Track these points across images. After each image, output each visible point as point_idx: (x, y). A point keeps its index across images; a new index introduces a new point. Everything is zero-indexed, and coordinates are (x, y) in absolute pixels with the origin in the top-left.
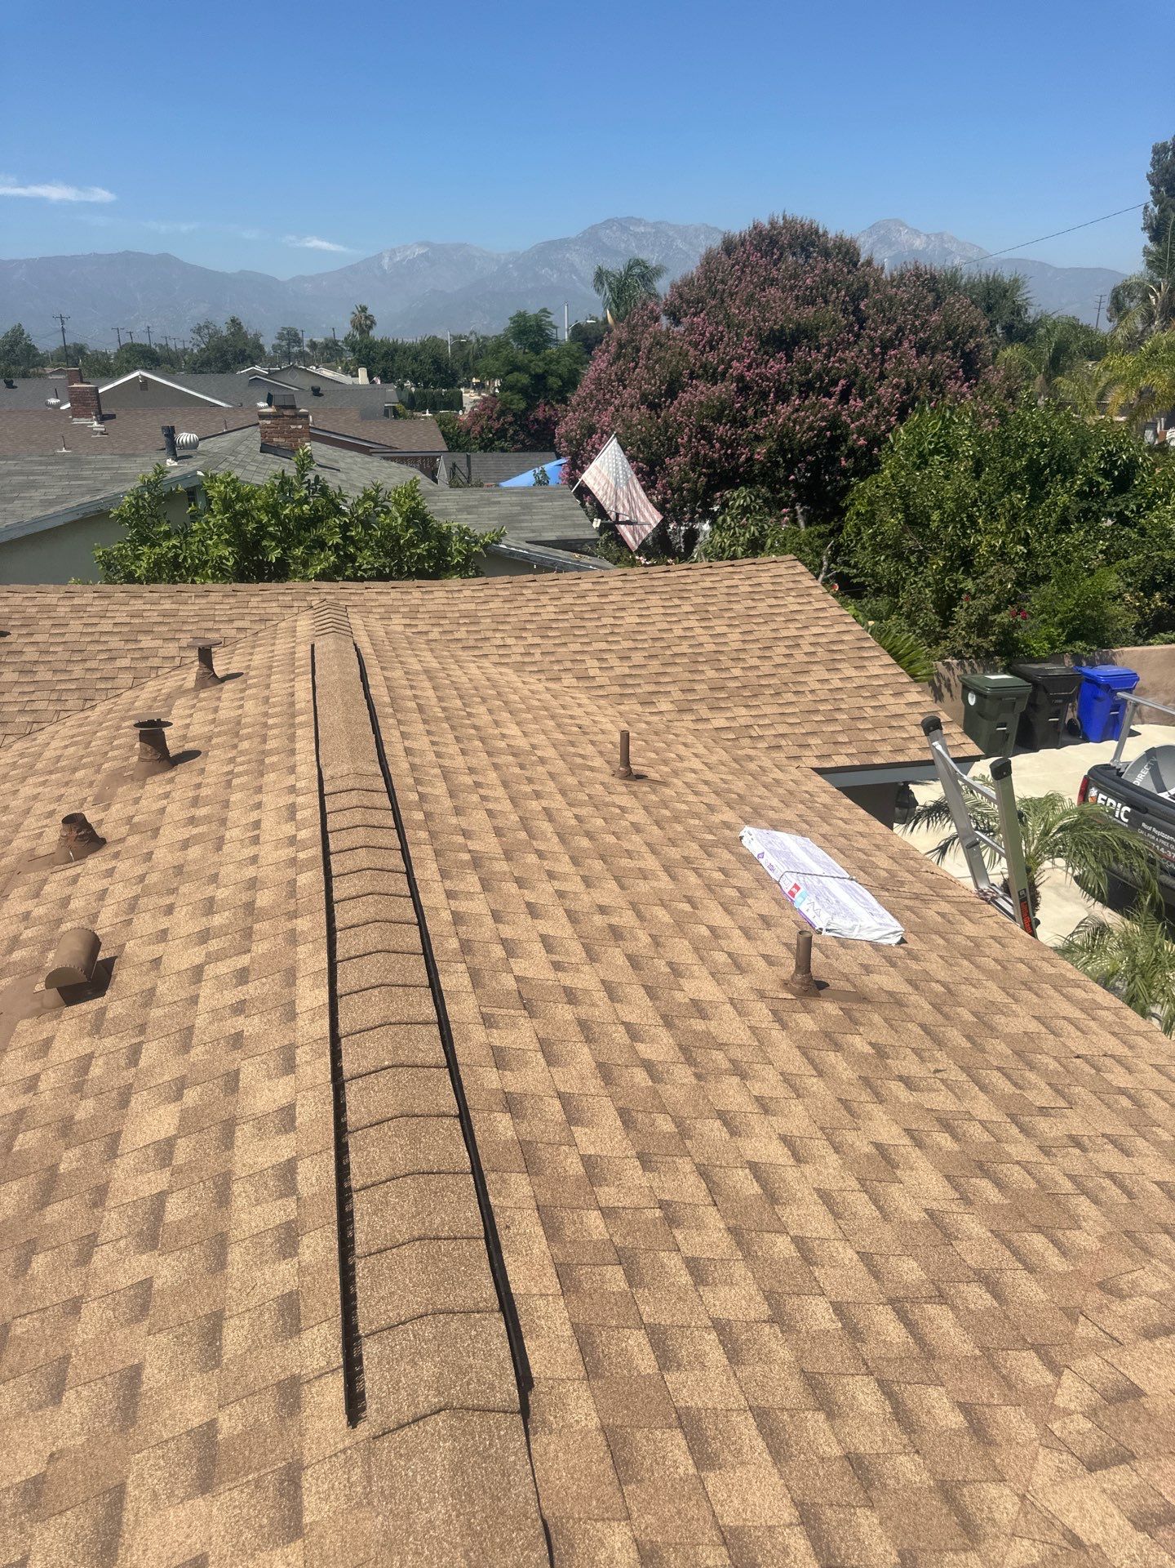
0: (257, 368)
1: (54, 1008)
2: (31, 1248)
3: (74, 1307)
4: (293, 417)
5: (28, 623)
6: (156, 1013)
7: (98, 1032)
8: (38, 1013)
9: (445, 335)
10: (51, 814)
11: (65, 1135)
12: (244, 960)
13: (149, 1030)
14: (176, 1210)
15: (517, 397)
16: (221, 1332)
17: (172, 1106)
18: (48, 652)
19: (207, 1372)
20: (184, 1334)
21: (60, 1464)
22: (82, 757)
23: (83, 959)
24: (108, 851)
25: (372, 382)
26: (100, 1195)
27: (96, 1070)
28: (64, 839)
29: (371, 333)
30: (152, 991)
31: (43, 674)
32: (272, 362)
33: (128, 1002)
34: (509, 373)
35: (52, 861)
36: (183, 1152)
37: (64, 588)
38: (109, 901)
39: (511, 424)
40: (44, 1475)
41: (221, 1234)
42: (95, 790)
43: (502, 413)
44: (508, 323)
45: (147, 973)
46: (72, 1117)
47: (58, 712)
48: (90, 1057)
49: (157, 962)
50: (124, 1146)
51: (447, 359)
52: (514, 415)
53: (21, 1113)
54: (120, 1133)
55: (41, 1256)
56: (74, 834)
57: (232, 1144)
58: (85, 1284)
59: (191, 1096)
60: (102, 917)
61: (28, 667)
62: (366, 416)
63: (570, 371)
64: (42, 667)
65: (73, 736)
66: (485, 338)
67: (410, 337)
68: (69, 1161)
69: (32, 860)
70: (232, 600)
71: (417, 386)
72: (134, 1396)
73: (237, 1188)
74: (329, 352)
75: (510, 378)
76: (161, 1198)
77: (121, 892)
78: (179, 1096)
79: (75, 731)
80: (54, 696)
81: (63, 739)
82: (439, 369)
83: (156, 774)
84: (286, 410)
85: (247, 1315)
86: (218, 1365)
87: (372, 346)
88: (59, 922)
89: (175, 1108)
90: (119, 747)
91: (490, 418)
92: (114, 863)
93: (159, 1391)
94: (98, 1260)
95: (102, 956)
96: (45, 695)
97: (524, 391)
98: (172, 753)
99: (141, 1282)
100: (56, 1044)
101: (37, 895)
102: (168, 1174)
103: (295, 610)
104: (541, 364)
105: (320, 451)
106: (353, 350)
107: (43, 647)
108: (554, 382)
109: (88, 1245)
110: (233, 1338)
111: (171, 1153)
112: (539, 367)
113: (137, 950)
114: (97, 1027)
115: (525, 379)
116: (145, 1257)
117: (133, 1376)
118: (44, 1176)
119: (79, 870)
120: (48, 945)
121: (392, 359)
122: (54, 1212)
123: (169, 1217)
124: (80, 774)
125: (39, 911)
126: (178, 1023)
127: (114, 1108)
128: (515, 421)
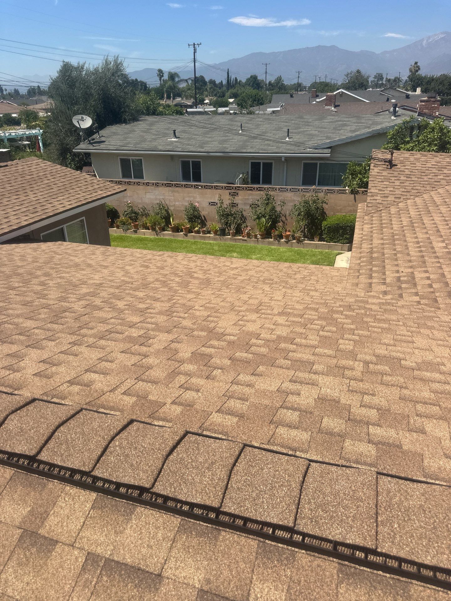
4: (434, 101)
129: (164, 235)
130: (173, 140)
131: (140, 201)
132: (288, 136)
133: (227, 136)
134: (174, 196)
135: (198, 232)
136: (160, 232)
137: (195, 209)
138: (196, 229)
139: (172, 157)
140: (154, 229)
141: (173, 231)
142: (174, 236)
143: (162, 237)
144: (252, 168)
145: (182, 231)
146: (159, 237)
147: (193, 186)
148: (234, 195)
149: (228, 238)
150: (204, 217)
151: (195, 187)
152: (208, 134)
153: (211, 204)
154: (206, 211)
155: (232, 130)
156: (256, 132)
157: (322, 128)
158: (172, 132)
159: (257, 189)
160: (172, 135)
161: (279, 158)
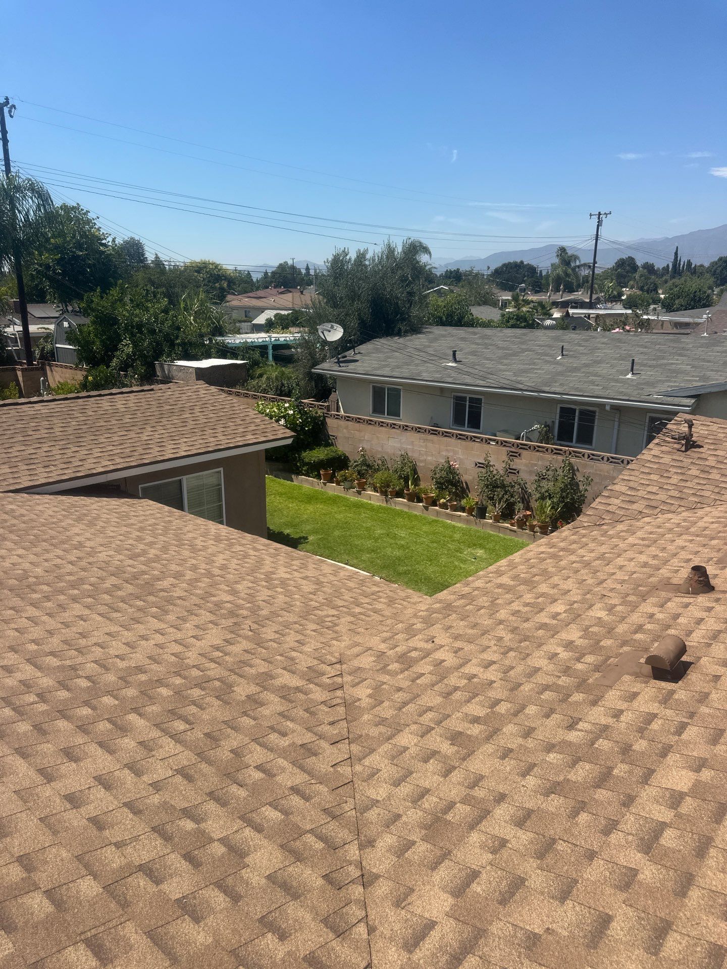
1: (647, 676)
2: (581, 807)
3: (591, 855)
5: (717, 443)
6: (704, 710)
7: (665, 704)
8: (637, 675)
10: (689, 560)
11: (624, 754)
13: (695, 718)
14: (669, 839)
16: (666, 935)
17: (691, 773)
18: (722, 462)
19: (647, 953)
20: (643, 919)
22: (720, 532)
23: (672, 656)
24: (713, 595)
26: (629, 801)
27: (655, 726)
28: (689, 579)
30: (707, 695)
31: (715, 475)
33: (690, 694)
35: (678, 589)
36: (688, 805)
38: (702, 626)
41: (691, 875)
42: (720, 555)
45: (708, 682)
46: (631, 746)
47: (716, 500)
48: (655, 716)
49: (717, 678)
50: (653, 781)
53: (606, 727)
54: (653, 771)
55: (586, 814)
56: (696, 578)
57: (721, 821)
58: (601, 847)
59: (706, 775)
60: (694, 635)
61: (707, 469)
64: (715, 471)
65: (719, 517)
68: (620, 770)
69: (667, 584)
72: (601, 932)
73: (712, 852)
76: (663, 826)
77: (712, 624)
78: (698, 770)
79: (722, 515)
80: (717, 490)
81: (713, 517)
85: (686, 938)
86: (656, 954)
88: (669, 627)
89: (692, 775)
92: (714, 604)
93: (616, 941)
94: (614, 838)
95: (685, 658)
96: (711, 488)
99: (631, 868)
100: (639, 698)
101: (662, 606)
102: (673, 814)
107: (720, 459)
109: (611, 827)
110: (672, 946)
111: (680, 802)
113: (707, 664)
114: (666, 700)
116: (639, 855)
117: (605, 921)
118: (605, 770)
119: (691, 600)
120: (657, 638)
122: (602, 794)
123: (663, 841)
124: (714, 542)
125: (660, 616)
126: (715, 724)
127: (656, 754)
129: (396, 503)
130: (450, 364)
131: (380, 449)
132: (632, 370)
133: (534, 364)
134: (426, 447)
135: (444, 506)
136: (391, 498)
137: (451, 470)
138: (442, 501)
139: (442, 389)
140: (384, 493)
141: (409, 500)
142: (409, 507)
143: (393, 507)
144: (561, 417)
145: (420, 501)
146: (389, 506)
147: (455, 436)
148: (513, 455)
149: (487, 523)
150: (466, 483)
151: (457, 436)
152: (507, 359)
153: (478, 465)
154: (469, 475)
155: (547, 355)
156: (584, 360)
157: (704, 360)
158: (452, 353)
159: (552, 451)
160: (451, 358)
161: (602, 405)
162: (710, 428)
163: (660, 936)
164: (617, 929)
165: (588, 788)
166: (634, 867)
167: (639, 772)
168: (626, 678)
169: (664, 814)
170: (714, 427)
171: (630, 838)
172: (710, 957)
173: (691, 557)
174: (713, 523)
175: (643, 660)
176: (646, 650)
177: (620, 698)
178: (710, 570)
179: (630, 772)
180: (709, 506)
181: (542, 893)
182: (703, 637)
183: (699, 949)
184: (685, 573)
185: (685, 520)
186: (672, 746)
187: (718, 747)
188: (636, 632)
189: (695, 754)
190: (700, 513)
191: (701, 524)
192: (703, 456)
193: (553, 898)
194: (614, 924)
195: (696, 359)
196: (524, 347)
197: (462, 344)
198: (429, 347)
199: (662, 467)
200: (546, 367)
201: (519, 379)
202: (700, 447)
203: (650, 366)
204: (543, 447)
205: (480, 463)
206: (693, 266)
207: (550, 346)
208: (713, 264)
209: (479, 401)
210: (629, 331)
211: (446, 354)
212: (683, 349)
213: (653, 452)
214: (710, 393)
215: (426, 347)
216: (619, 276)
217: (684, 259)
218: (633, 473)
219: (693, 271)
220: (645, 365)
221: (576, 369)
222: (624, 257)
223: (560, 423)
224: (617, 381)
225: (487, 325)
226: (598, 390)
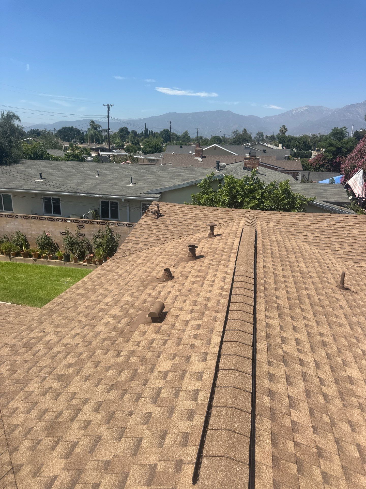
0: (249, 144)
1: (149, 322)
2: (125, 392)
3: (131, 413)
4: (255, 159)
5: (170, 213)
6: (174, 331)
7: (158, 333)
8: (145, 323)
9: (309, 134)
10: (163, 267)
11: (142, 361)
12: (200, 322)
13: (171, 336)
14: (164, 394)
15: (330, 154)
16: (165, 437)
17: (171, 361)
18: (173, 222)
19: (159, 448)
20: (156, 433)
21: (116, 459)
22: (174, 252)
23: (159, 310)
24: (174, 280)
25: (283, 148)
26: (146, 382)
27: (155, 344)
28: (164, 275)
29: (286, 134)
30: (174, 324)
31: (170, 228)
32: (254, 142)
33: (167, 326)
34: (328, 147)
35: (160, 280)
36: (170, 377)
37: (181, 205)
38: (171, 295)
39: (326, 163)
40: (111, 460)
41: (174, 406)
42: (175, 262)
43: (324, 159)
44: (331, 131)
45: (174, 319)
46: (145, 356)
47: (172, 239)
48: (154, 340)
49: (178, 316)
50: (155, 370)
51: (309, 142)
52: (328, 160)
53: (134, 351)
54: (155, 365)
55: (127, 395)
56: (166, 274)
57: (183, 379)
58: (135, 408)
59: (176, 360)
60: (167, 299)
61: (167, 225)
62: (278, 159)
63: (351, 147)
64: (170, 226)
65: (174, 246)
66: (323, 135)
67: (297, 135)
68: (141, 369)
69: (155, 279)
70: (224, 213)
71: (297, 150)
72: (138, 447)
73: (181, 393)
74: (272, 139)
75: (329, 148)
76: (161, 388)
77: (174, 293)
78: (173, 359)
79: (175, 245)
80: (172, 234)
81: (171, 246)
82: (305, 145)
83: (191, 260)
84: (253, 156)
85: (174, 434)
86: (162, 447)
87: (285, 137)
88: (157, 298)
89: (171, 362)
90: (184, 251)
91: (319, 161)
92: (174, 284)
93: (145, 448)
94: (141, 401)
95: (164, 310)
96: (169, 233)
97: (333, 153)
98: (197, 255)
99: (149, 413)
100: (147, 333)
101: (154, 289)
102: (164, 382)
103: (241, 217)
104: (340, 144)
105: (261, 169)
106: (279, 139)
107: (172, 220)
108: (344, 150)
109: (139, 396)
110: (169, 440)
111: (167, 376)
112: (339, 145)
113: (173, 311)
114: (158, 331)
115: (334, 149)
116: (152, 405)
117: (140, 441)
118: (134, 372)
119: (165, 284)
120: (153, 304)
121: (291, 142)
122: (134, 383)
123: (161, 396)
124: (172, 257)
125: (153, 294)
126: (178, 336)
127: (156, 357)
128: (328, 162)
129: (16, 260)
130: (39, 180)
131: (2, 230)
132: (132, 182)
133: (85, 179)
134: (31, 226)
135: (46, 258)
136: (13, 257)
137: (47, 238)
138: (44, 255)
139: (36, 194)
140: (8, 255)
141: (24, 257)
142: (25, 261)
143: (15, 262)
144: (102, 206)
145: (31, 256)
146: (12, 262)
147: (47, 219)
148: (80, 227)
149: (71, 263)
150: (57, 244)
151: (48, 219)
152: (70, 177)
153: (62, 233)
154: (58, 239)
155: (91, 175)
156: (109, 177)
157: (161, 177)
158: (39, 174)
159: (100, 223)
160: (39, 177)
161: (120, 199)
162: (166, 207)
163: (163, 438)
164: (145, 443)
165: (127, 382)
166: (150, 412)
167: (149, 367)
168: (141, 325)
169: (160, 383)
170: (168, 207)
171: (148, 399)
172: (183, 439)
173: (164, 265)
174: (171, 249)
175: (147, 316)
176: (149, 310)
177: (139, 335)
178: (172, 270)
179: (146, 369)
180: (169, 241)
181: (110, 440)
182: (171, 299)
183: (179, 437)
184: (162, 272)
185: (160, 249)
186: (162, 351)
187: (180, 346)
188: (143, 303)
189: (171, 352)
190: (166, 245)
191: (167, 250)
192: (165, 220)
193: (115, 440)
194: (144, 441)
195: (159, 176)
196: (78, 171)
197: (44, 170)
198: (25, 171)
199: (149, 226)
200: (91, 181)
201: (78, 187)
202: (163, 216)
203: (139, 180)
204: (95, 222)
205: (63, 232)
206: (153, 133)
207: (92, 171)
208: (162, 132)
209: (58, 199)
210: (128, 163)
211: (35, 175)
212: (153, 172)
213: (144, 220)
214: (166, 192)
215: (23, 171)
216: (121, 136)
217: (149, 130)
218: (136, 230)
219: (154, 135)
220: (137, 180)
221: (106, 182)
222: (123, 127)
223: (102, 209)
224: (126, 187)
225: (57, 159)
226: (117, 192)
